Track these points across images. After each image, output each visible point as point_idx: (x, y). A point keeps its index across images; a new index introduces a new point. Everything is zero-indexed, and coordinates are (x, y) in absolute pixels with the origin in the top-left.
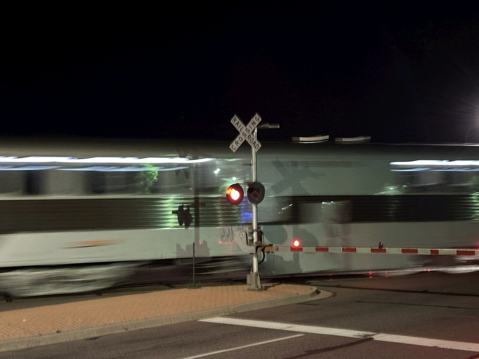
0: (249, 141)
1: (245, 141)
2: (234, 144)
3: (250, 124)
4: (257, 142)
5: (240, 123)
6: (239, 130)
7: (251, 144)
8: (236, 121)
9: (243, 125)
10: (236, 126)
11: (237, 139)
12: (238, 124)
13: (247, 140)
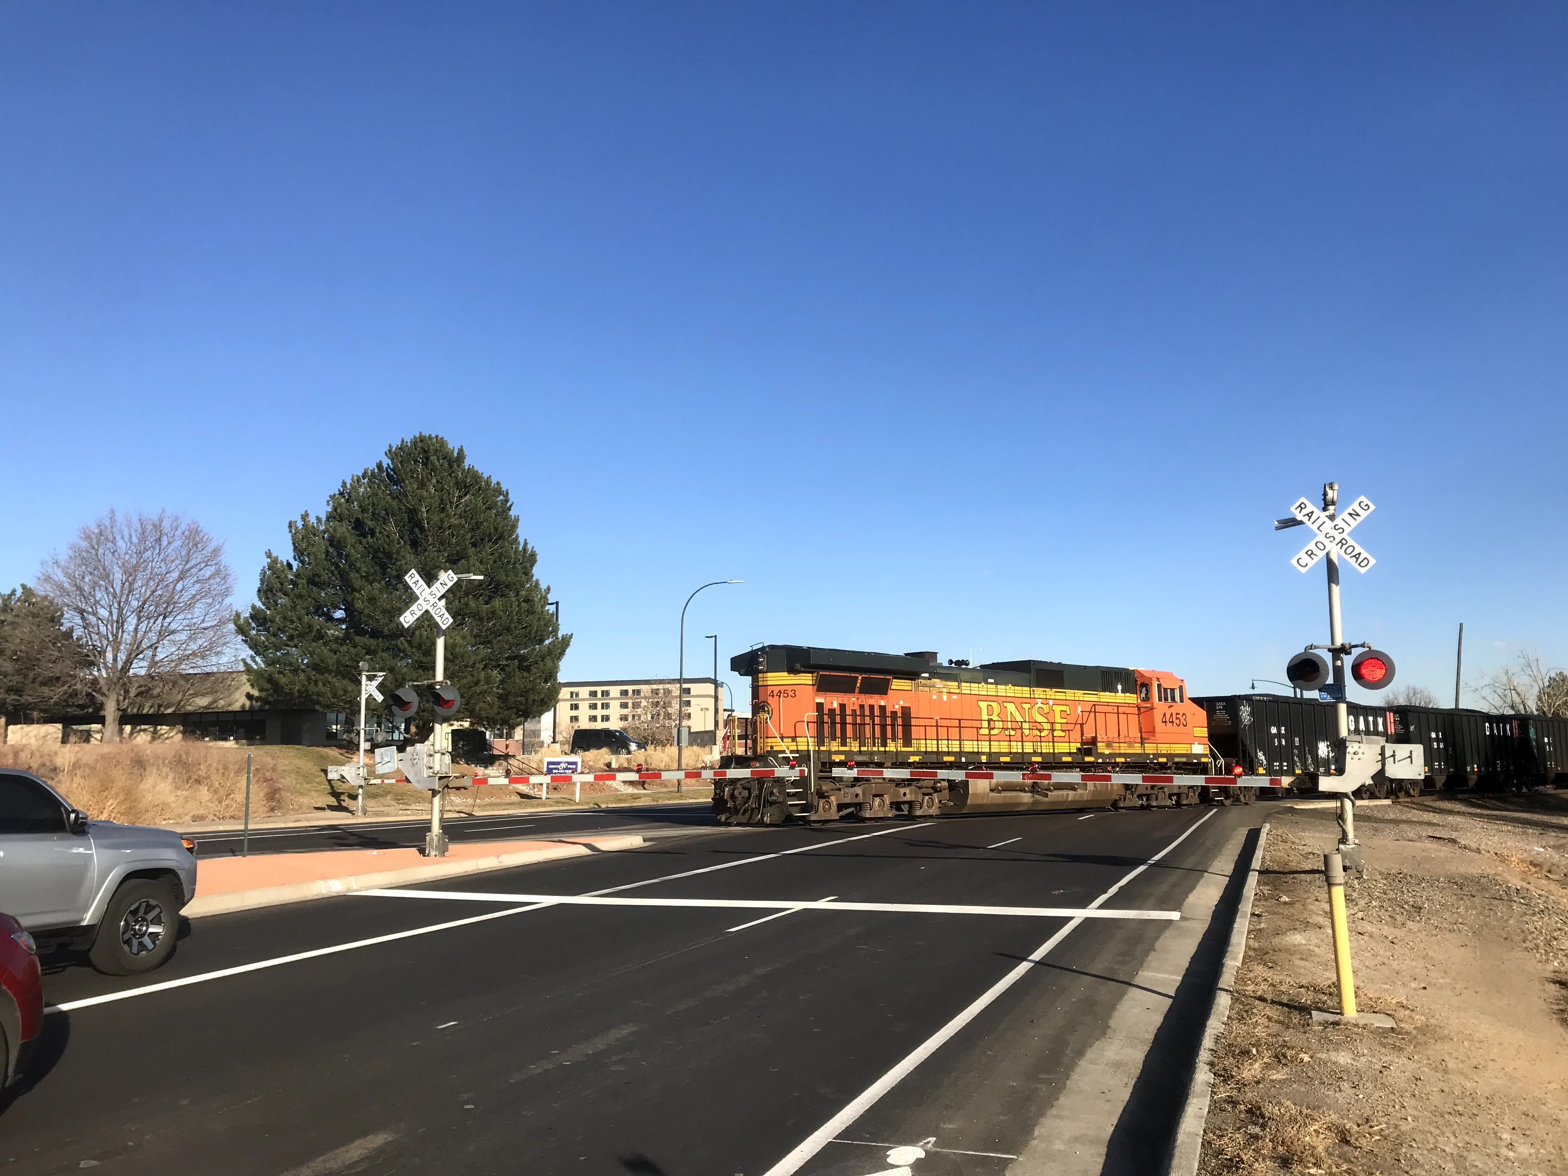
0: (432, 612)
1: (427, 611)
2: (407, 613)
3: (437, 584)
4: (447, 615)
5: (421, 582)
6: (418, 593)
7: (435, 617)
8: (413, 579)
9: (425, 586)
10: (413, 586)
11: (414, 607)
12: (416, 583)
13: (430, 610)
